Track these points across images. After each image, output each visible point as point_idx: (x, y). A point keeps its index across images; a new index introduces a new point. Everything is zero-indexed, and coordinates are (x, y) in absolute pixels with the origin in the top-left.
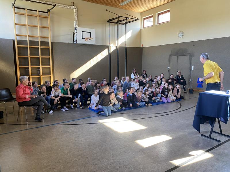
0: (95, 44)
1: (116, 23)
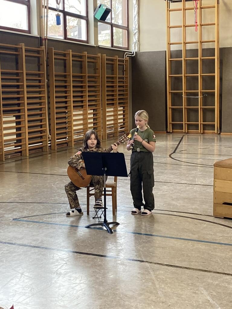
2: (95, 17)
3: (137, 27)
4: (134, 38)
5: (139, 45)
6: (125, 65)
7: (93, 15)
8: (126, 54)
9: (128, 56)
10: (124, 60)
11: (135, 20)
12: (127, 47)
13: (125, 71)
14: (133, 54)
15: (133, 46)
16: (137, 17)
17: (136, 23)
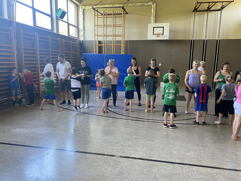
0: (168, 39)
1: (206, 11)
2: (57, 16)
3: (83, 27)
4: (81, 32)
5: (84, 37)
6: (77, 47)
7: (55, 14)
8: (77, 41)
9: (78, 42)
10: (75, 44)
11: (82, 23)
12: (77, 37)
13: (76, 50)
14: (81, 41)
15: (81, 37)
16: (82, 21)
17: (82, 25)
